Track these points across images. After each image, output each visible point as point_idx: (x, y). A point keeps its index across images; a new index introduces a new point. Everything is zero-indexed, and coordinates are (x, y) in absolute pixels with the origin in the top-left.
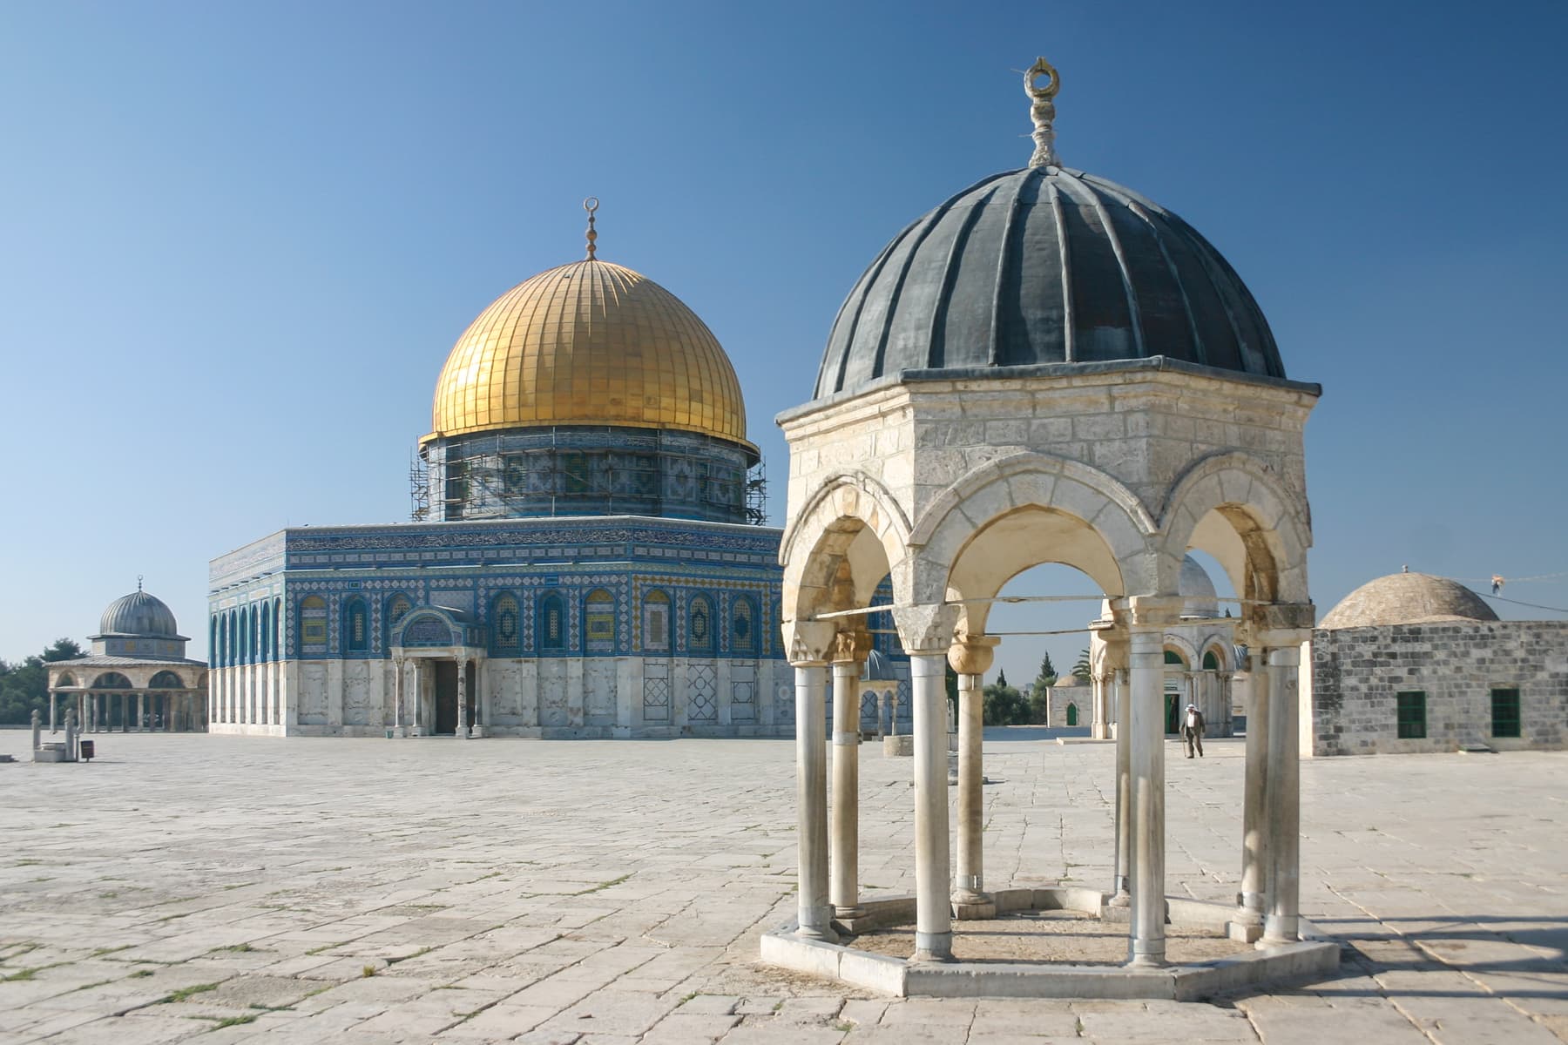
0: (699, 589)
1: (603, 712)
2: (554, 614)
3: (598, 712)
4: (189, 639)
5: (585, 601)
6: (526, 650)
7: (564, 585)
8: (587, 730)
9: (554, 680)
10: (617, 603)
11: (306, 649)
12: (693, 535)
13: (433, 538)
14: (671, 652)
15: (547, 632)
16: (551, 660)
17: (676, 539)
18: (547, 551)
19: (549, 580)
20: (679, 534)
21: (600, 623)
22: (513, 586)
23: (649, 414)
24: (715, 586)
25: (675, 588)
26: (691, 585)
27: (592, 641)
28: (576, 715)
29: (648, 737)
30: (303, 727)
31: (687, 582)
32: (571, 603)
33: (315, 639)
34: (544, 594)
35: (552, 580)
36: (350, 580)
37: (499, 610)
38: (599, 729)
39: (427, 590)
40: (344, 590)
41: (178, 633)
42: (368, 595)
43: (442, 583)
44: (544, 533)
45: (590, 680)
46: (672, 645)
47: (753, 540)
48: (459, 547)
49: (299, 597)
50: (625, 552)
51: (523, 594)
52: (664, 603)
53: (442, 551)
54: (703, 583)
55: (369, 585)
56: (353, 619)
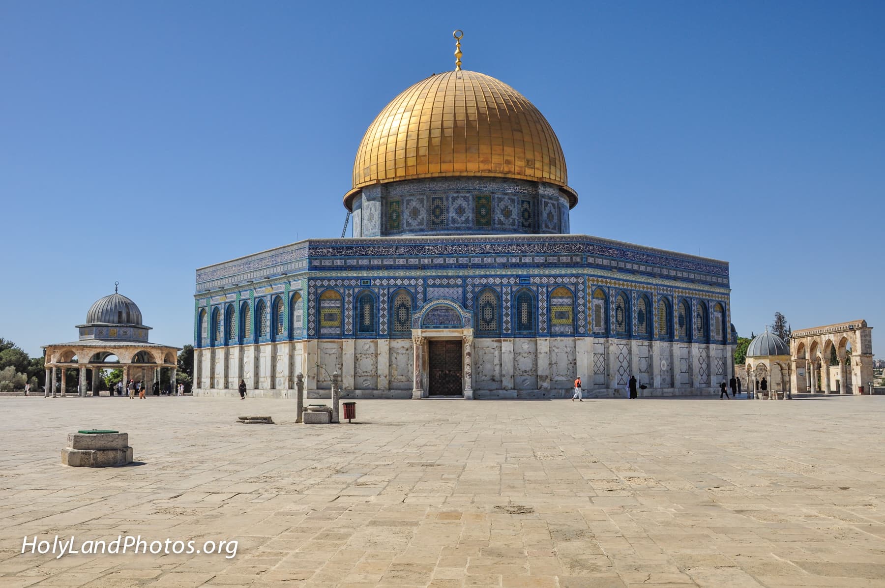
0: (621, 289)
1: (564, 379)
2: (525, 306)
3: (560, 378)
4: (152, 329)
5: (549, 296)
6: (504, 332)
7: (534, 283)
8: (553, 392)
9: (526, 355)
10: (575, 298)
11: (324, 331)
12: (617, 250)
13: (430, 248)
14: (607, 334)
15: (520, 318)
16: (522, 340)
17: (609, 252)
18: (520, 259)
19: (522, 280)
20: (610, 249)
21: (562, 312)
22: (494, 284)
23: (529, 172)
24: (629, 288)
25: (609, 288)
26: (617, 286)
27: (555, 325)
28: (544, 381)
29: (597, 397)
30: (321, 392)
31: (615, 284)
32: (540, 297)
33: (331, 323)
34: (518, 291)
35: (525, 280)
36: (362, 278)
37: (481, 302)
38: (563, 392)
39: (425, 286)
40: (357, 286)
41: (143, 324)
42: (376, 290)
43: (438, 282)
44: (518, 245)
45: (554, 354)
46: (607, 329)
47: (648, 255)
48: (450, 255)
49: (319, 291)
50: (582, 260)
51: (502, 290)
52: (602, 299)
53: (437, 257)
54: (623, 285)
55: (378, 282)
56: (362, 309)
